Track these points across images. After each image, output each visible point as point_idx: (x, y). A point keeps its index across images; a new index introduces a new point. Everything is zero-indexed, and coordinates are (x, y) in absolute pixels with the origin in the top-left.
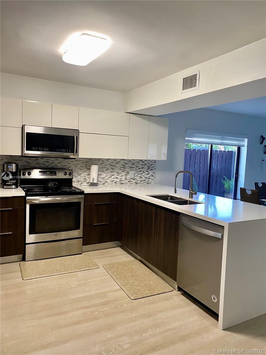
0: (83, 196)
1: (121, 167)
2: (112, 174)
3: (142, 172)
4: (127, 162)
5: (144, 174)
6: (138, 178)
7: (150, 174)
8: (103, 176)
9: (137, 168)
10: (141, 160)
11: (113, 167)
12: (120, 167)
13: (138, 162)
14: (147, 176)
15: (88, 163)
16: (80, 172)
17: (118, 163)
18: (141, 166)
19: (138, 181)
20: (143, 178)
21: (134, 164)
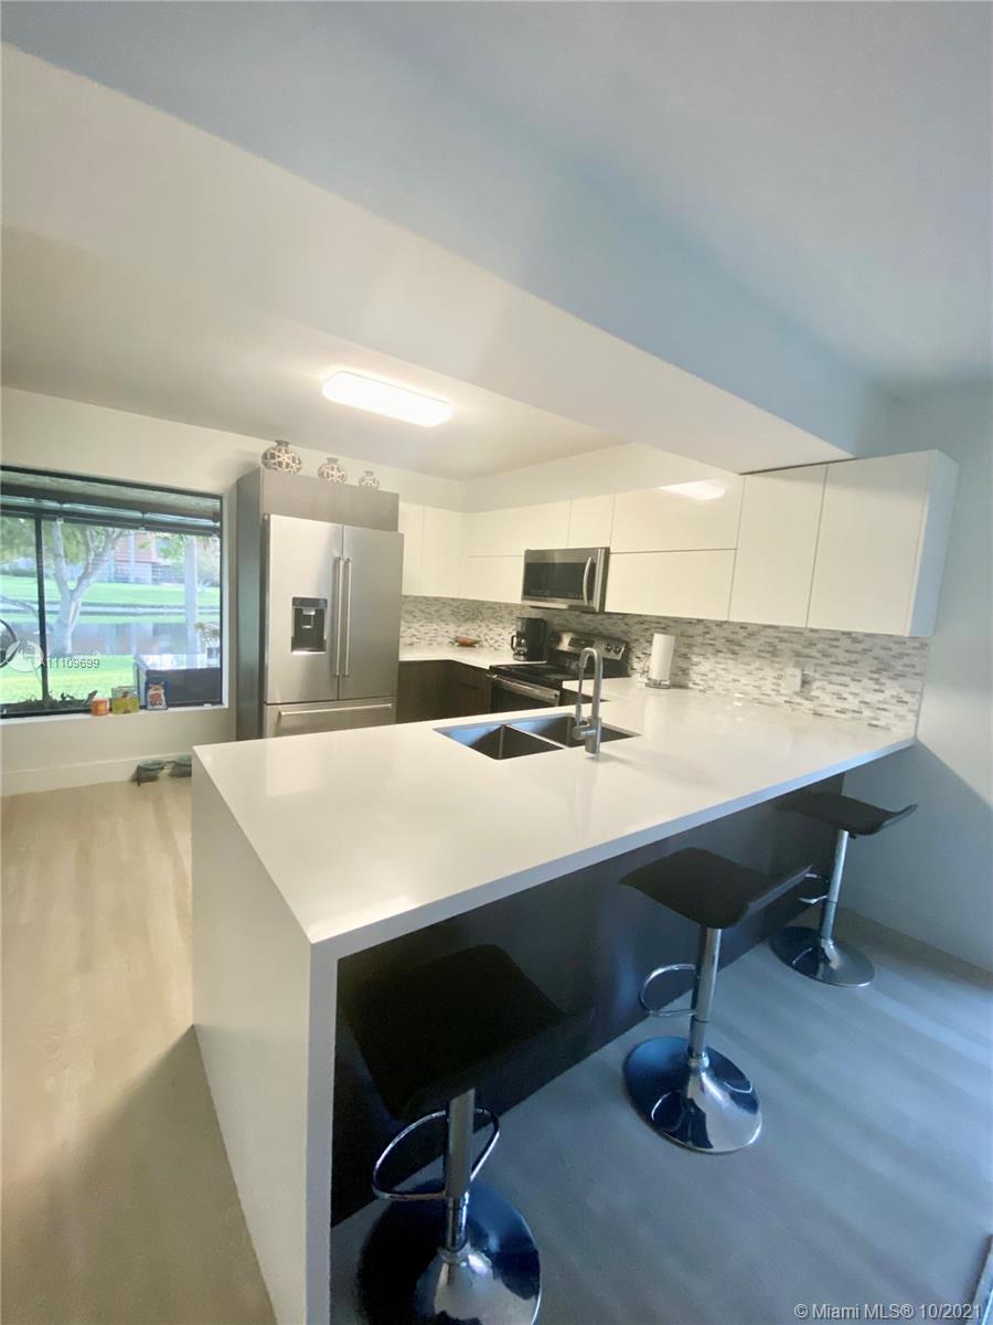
1: (762, 648)
3: (845, 679)
4: (786, 636)
5: (854, 687)
6: (826, 699)
7: (887, 694)
9: (825, 661)
10: (848, 634)
11: (737, 648)
12: (760, 651)
13: (831, 639)
14: (870, 697)
17: (751, 635)
18: (842, 656)
19: (825, 709)
20: (853, 703)
21: (812, 644)
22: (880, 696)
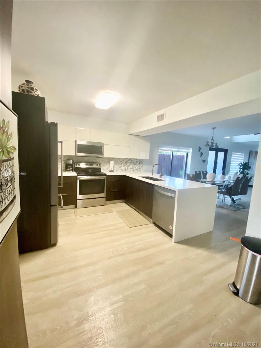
0: (106, 176)
2: (121, 166)
3: (136, 165)
4: (128, 160)
5: (137, 166)
6: (134, 168)
7: (141, 166)
8: (116, 167)
9: (134, 163)
10: (136, 159)
11: (122, 163)
12: (125, 163)
13: (134, 160)
14: (139, 167)
15: (109, 160)
16: (105, 165)
17: (124, 160)
18: (136, 162)
19: (134, 170)
20: (137, 168)
21: (132, 161)
22: (140, 167)
